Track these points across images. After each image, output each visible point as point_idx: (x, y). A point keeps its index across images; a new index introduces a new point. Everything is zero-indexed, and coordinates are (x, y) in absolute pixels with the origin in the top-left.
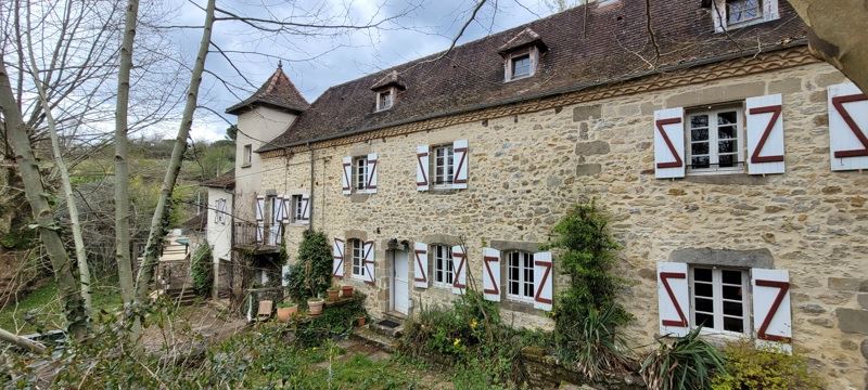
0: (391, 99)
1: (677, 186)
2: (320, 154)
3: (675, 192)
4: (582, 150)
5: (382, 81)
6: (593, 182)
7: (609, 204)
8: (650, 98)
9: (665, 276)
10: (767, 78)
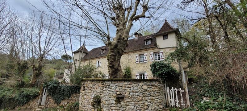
0: (104, 52)
1: (138, 64)
2: (91, 61)
3: (138, 65)
4: (129, 60)
5: (103, 48)
6: (130, 64)
7: (131, 67)
8: (136, 53)
9: (136, 75)
10: (146, 51)
